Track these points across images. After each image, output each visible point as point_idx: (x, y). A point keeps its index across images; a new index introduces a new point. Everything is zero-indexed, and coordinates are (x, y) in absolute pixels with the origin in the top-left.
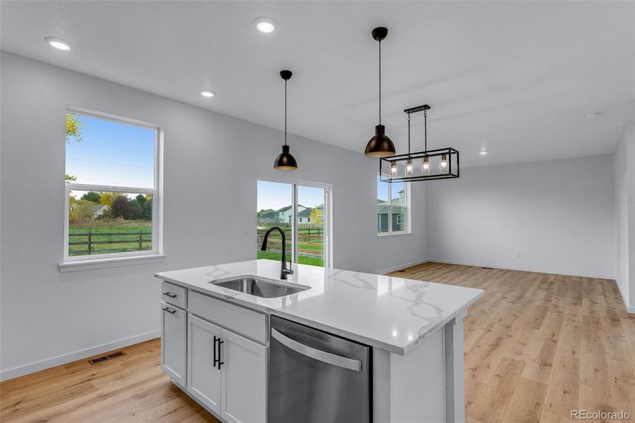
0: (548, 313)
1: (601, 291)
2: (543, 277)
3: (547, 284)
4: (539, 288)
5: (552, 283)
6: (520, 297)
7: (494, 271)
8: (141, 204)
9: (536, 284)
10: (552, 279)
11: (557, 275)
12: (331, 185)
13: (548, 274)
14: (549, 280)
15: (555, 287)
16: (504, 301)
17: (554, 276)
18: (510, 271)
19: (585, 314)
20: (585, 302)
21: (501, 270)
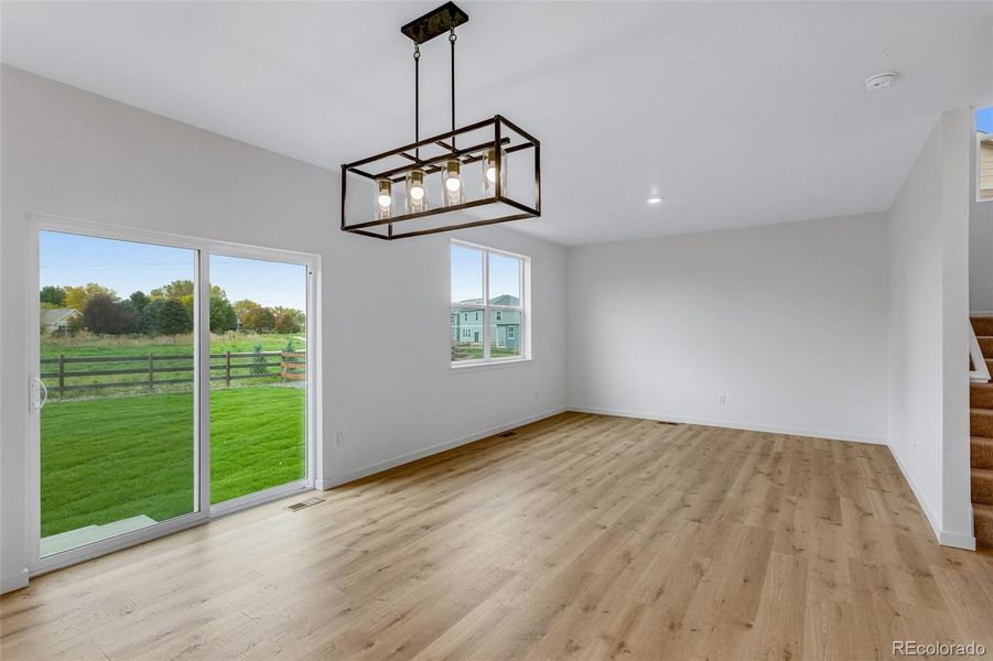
0: (773, 553)
1: (870, 475)
2: (763, 441)
3: (770, 460)
4: (757, 471)
5: (778, 458)
6: (716, 501)
7: (678, 430)
8: (140, 308)
9: (750, 461)
10: (778, 447)
11: (787, 437)
12: (319, 257)
13: (772, 435)
14: (774, 450)
15: (786, 467)
16: (684, 512)
17: (782, 440)
18: (705, 428)
19: (851, 555)
20: (847, 512)
21: (691, 427)
